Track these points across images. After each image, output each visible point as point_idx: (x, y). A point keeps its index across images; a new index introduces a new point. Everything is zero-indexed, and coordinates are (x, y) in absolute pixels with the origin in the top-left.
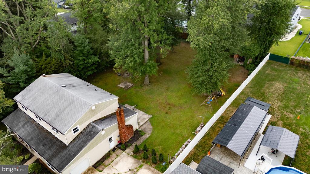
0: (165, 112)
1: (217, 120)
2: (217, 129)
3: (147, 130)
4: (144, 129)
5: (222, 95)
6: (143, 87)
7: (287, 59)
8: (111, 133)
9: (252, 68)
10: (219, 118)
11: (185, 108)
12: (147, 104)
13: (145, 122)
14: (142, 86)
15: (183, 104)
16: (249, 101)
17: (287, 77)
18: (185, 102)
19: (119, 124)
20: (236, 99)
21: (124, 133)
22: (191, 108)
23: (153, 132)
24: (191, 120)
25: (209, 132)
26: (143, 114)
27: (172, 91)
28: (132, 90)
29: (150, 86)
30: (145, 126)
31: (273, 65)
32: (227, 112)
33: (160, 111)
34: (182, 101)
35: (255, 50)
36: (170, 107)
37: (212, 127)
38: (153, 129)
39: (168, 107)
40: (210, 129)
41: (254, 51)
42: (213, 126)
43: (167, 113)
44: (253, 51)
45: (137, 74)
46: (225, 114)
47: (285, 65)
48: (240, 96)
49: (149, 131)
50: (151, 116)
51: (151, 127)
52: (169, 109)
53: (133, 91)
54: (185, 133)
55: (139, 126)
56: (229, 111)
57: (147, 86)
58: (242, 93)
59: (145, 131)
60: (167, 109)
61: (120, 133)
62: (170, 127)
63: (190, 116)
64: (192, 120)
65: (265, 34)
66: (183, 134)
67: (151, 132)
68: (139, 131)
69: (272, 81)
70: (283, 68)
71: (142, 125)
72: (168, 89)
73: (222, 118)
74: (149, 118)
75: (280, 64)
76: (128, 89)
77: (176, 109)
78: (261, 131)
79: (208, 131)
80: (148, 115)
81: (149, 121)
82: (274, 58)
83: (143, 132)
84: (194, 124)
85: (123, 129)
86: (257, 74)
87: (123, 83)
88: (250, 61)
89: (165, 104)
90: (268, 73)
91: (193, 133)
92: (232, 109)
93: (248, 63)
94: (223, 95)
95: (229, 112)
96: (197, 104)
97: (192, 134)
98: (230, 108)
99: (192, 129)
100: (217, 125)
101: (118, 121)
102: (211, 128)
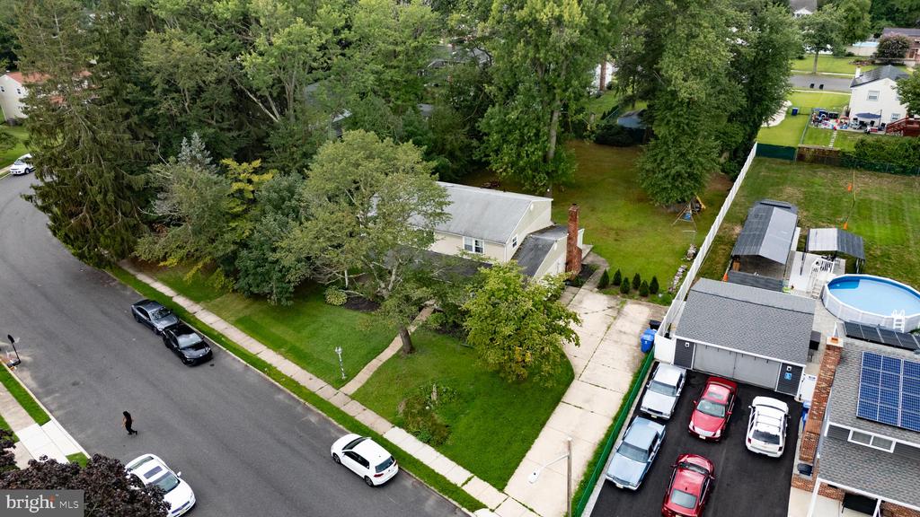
3: (598, 263)
4: (592, 262)
5: (702, 209)
7: (790, 149)
9: (733, 168)
10: (714, 239)
13: (586, 253)
16: (761, 203)
17: (799, 178)
19: (570, 239)
20: (728, 212)
23: (610, 264)
24: (667, 245)
25: (709, 257)
30: (589, 259)
31: (767, 164)
32: (723, 230)
35: (736, 132)
36: (616, 233)
37: (709, 249)
38: (609, 261)
39: (613, 232)
41: (734, 134)
43: (617, 240)
46: (721, 233)
47: (788, 161)
48: (734, 208)
49: (604, 264)
50: (592, 246)
58: (734, 204)
64: (669, 245)
66: (667, 262)
67: (608, 264)
68: (585, 265)
69: (778, 185)
70: (788, 167)
71: (585, 258)
73: (720, 238)
74: (590, 249)
75: (779, 160)
77: (630, 234)
78: (794, 247)
79: (706, 256)
81: (592, 252)
82: (767, 151)
83: (593, 265)
84: (677, 249)
86: (747, 178)
90: (764, 175)
91: (682, 259)
92: (730, 225)
94: (704, 208)
95: (727, 229)
96: (663, 224)
98: (725, 225)
100: (717, 247)
101: (569, 232)
102: (708, 251)
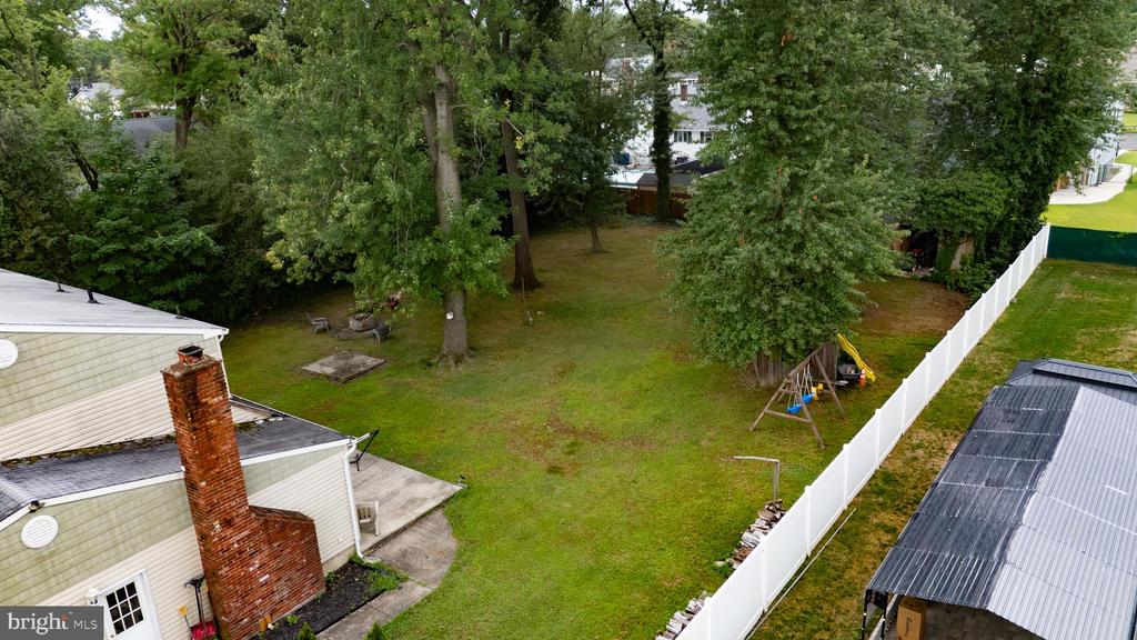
0: (546, 466)
1: (862, 493)
2: (872, 538)
3: (415, 563)
4: (404, 554)
5: (863, 383)
6: (433, 369)
8: (119, 551)
9: (979, 280)
10: (869, 483)
11: (662, 444)
12: (448, 434)
13: (413, 517)
14: (430, 365)
15: (651, 427)
16: (1036, 372)
18: (661, 420)
19: (191, 485)
21: (240, 557)
22: (697, 443)
23: (456, 569)
24: (700, 496)
25: (823, 558)
26: (410, 481)
27: (592, 378)
28: (371, 382)
29: (471, 361)
30: (408, 540)
31: (1077, 274)
32: (909, 454)
33: (516, 460)
34: (642, 416)
35: (986, 191)
36: (573, 444)
37: (835, 526)
38: (460, 555)
39: (563, 442)
40: (825, 538)
41: (979, 195)
42: (839, 522)
43: (553, 470)
44: (973, 196)
45: (394, 278)
46: (899, 463)
47: (1132, 270)
48: (961, 382)
49: (432, 568)
50: (458, 488)
51: (448, 543)
52: (571, 453)
53: (378, 386)
54: (669, 566)
55: (372, 540)
56: (918, 446)
57: (458, 360)
59: (407, 567)
60: (556, 454)
61: (205, 560)
62: (572, 540)
63: (696, 477)
64: (706, 500)
65: (1021, 122)
66: (657, 573)
67: (445, 569)
68: (367, 568)
71: (396, 534)
72: (564, 372)
73: (886, 481)
74: (443, 497)
75: (1108, 267)
76: (351, 379)
77: (610, 450)
79: (814, 552)
80: (438, 483)
81: (439, 514)
83: (388, 573)
84: (722, 519)
85: (227, 523)
87: (331, 358)
88: (963, 257)
89: (550, 430)
91: (720, 564)
92: (933, 437)
93: (956, 264)
94: (868, 379)
95: (920, 452)
96: (729, 423)
97: (715, 569)
99: (714, 543)
100: (864, 518)
101: (184, 462)
102: (830, 532)
